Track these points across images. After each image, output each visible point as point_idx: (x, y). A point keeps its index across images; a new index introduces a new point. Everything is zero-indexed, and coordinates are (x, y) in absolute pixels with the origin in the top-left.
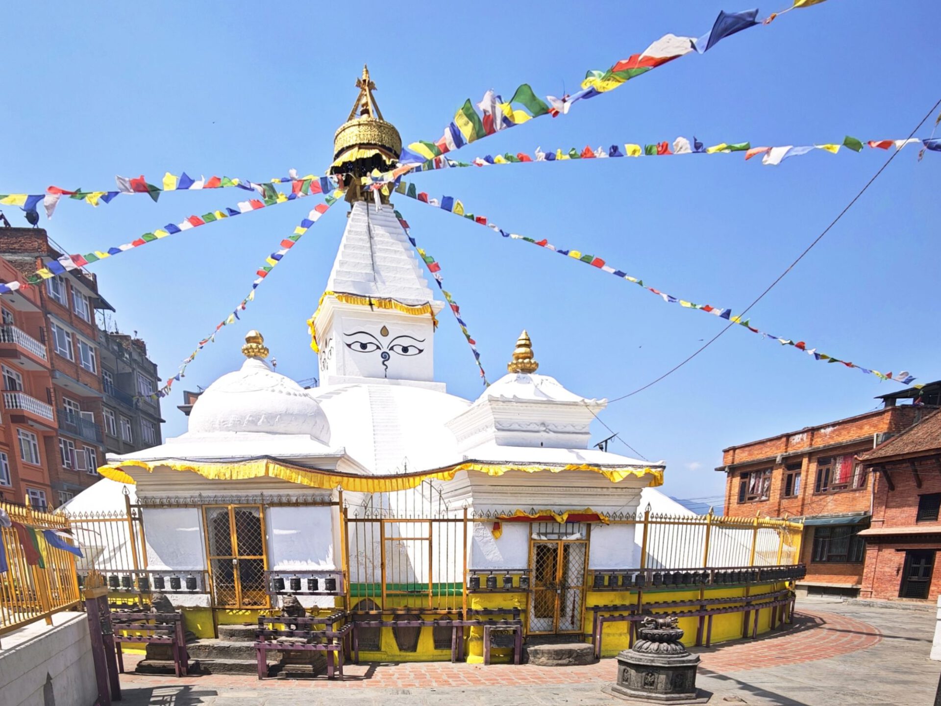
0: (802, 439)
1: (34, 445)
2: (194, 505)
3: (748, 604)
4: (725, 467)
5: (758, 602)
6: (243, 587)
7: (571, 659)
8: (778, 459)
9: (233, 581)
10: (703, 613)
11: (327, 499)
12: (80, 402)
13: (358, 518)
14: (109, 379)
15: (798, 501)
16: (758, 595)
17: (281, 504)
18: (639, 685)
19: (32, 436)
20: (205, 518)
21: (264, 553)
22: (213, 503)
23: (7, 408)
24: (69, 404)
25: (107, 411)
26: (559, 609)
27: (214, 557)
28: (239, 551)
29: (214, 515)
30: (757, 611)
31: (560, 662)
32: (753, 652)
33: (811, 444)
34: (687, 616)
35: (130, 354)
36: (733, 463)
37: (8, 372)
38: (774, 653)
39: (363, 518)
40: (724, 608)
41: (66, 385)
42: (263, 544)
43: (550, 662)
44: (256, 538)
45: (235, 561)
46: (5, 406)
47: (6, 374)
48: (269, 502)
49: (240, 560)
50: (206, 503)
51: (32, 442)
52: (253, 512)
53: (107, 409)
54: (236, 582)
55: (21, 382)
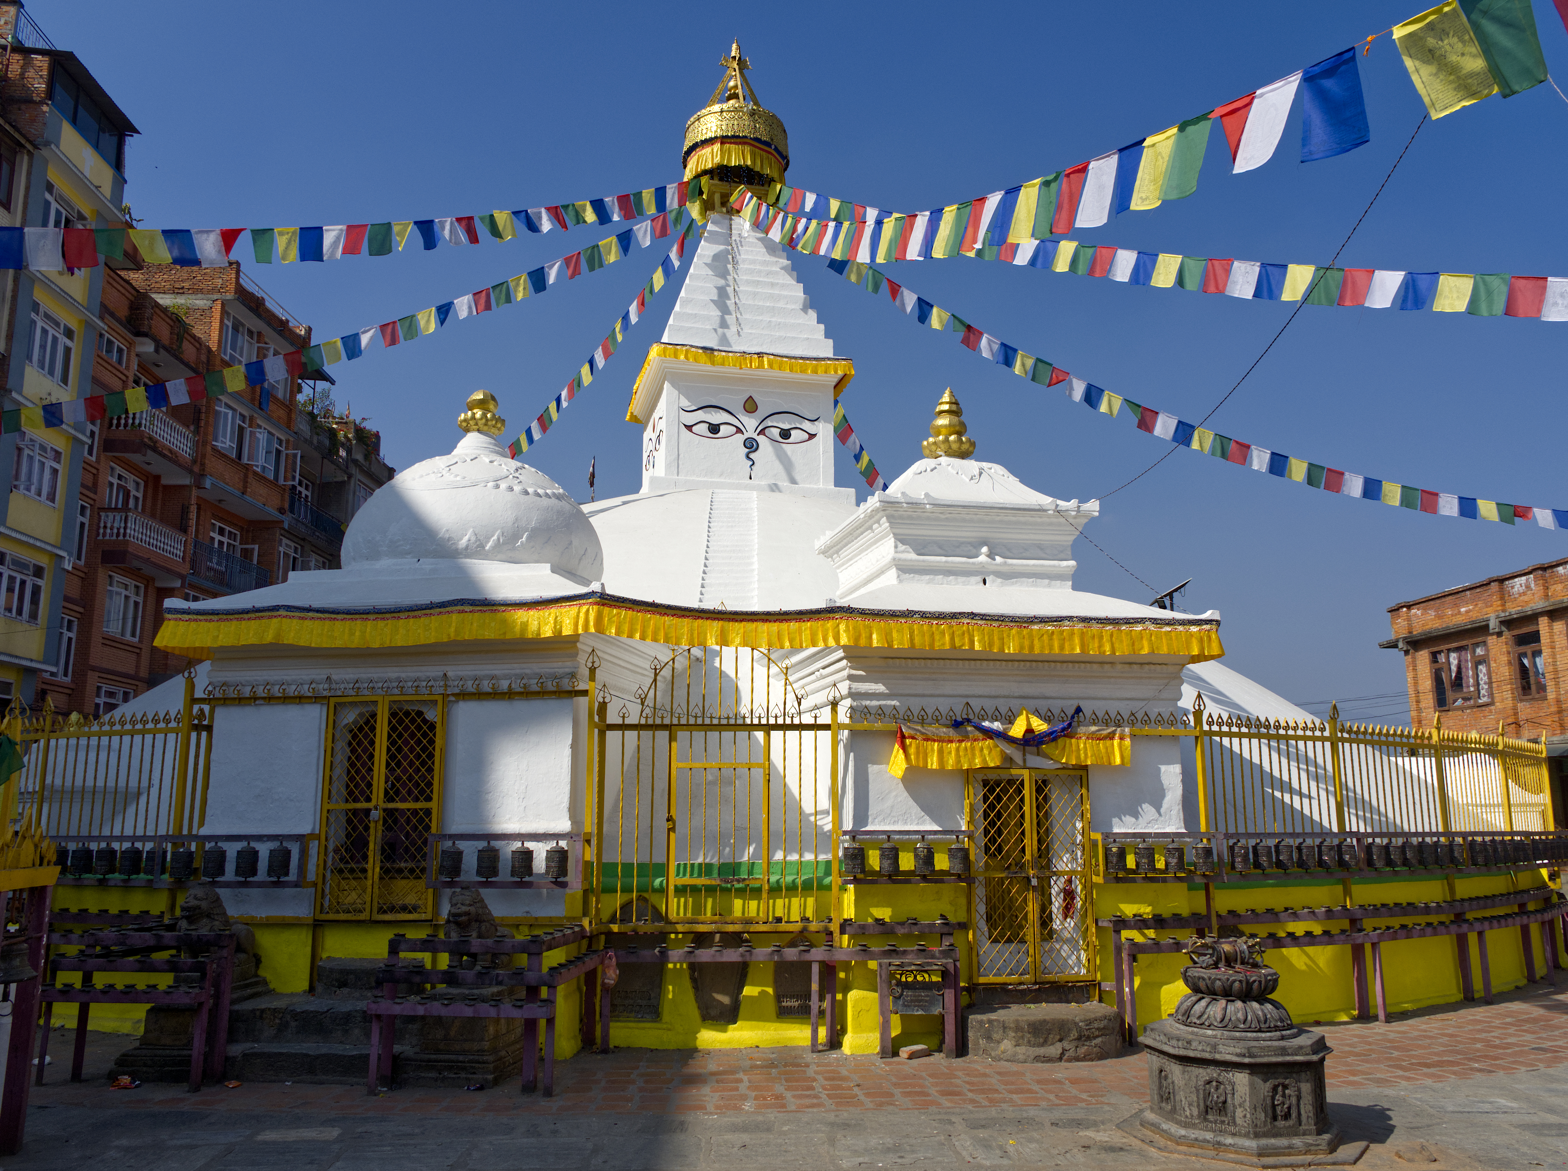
0: (1528, 587)
1: (136, 604)
2: (316, 699)
3: (1459, 918)
4: (1397, 641)
5: (1480, 914)
6: (385, 871)
7: (1066, 1044)
8: (1493, 624)
9: (365, 857)
10: (1359, 938)
11: (566, 685)
12: (241, 529)
13: (627, 722)
14: (304, 492)
15: (1549, 705)
16: (1478, 898)
17: (479, 695)
18: (1195, 1112)
19: (137, 587)
20: (333, 724)
21: (435, 796)
22: (352, 693)
23: (101, 537)
24: (221, 532)
25: (287, 545)
26: (1037, 924)
27: (337, 807)
28: (386, 793)
29: (350, 717)
30: (1480, 934)
31: (1041, 1051)
32: (1484, 1035)
33: (1546, 596)
34: (1320, 943)
35: (349, 452)
36: (1410, 632)
37: (120, 477)
38: (1529, 1037)
39: (637, 722)
40: (1403, 927)
41: (220, 501)
42: (436, 778)
43: (1021, 1050)
44: (423, 764)
45: (375, 814)
46: (98, 535)
47: (115, 481)
48: (457, 691)
49: (385, 810)
50: (339, 693)
51: (133, 598)
52: (424, 709)
53: (288, 542)
54: (371, 860)
55: (140, 495)
